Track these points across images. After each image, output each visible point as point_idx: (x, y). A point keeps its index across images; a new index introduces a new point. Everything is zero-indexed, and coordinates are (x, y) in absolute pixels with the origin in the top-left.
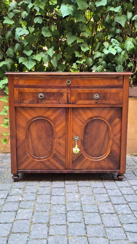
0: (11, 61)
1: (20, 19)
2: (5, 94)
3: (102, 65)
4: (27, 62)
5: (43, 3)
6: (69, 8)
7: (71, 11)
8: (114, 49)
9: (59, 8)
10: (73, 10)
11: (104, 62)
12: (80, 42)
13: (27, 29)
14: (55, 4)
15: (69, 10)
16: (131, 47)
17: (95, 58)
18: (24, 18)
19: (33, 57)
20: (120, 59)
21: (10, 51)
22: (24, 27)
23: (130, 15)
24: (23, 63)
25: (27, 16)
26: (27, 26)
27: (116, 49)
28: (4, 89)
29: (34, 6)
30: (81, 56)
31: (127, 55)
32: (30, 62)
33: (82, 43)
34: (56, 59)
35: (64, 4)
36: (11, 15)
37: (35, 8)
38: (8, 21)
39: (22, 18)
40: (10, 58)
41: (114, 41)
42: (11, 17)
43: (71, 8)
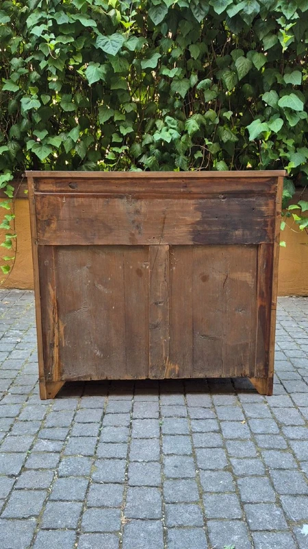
0: (16, 146)
1: (29, 84)
2: (6, 197)
3: (154, 155)
4: (38, 149)
5: (61, 62)
6: (99, 69)
7: (101, 75)
8: (167, 134)
9: (84, 70)
10: (105, 73)
11: (157, 151)
12: (120, 119)
13: (39, 99)
14: (78, 64)
15: (98, 73)
16: (194, 129)
17: (143, 144)
18: (34, 82)
19: (49, 140)
20: (180, 147)
21: (15, 130)
22: (35, 95)
23: (194, 79)
24: (33, 151)
25: (38, 79)
26: (39, 95)
27: (171, 134)
28: (5, 189)
29: (47, 66)
30: (120, 140)
31: (190, 142)
32: (44, 148)
33: (122, 121)
34: (85, 145)
35: (92, 62)
36: (15, 77)
37: (49, 68)
38: (9, 87)
39: (31, 82)
40: (16, 140)
41: (169, 120)
42: (15, 81)
43: (102, 69)
